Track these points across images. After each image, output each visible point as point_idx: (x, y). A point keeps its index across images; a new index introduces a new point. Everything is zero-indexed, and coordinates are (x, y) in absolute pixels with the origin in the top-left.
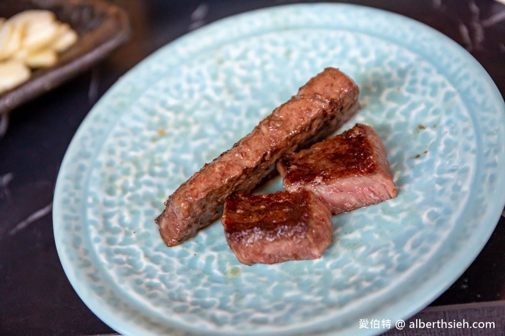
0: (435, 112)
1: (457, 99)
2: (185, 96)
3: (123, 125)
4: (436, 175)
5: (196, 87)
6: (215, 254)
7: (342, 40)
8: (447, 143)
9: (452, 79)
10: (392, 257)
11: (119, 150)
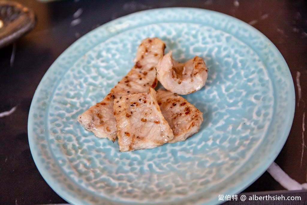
0: (225, 49)
1: (234, 39)
2: (78, 87)
3: (52, 115)
4: (245, 79)
5: (82, 80)
6: (151, 162)
7: (153, 29)
8: (241, 61)
9: (225, 30)
10: (250, 125)
11: (58, 129)
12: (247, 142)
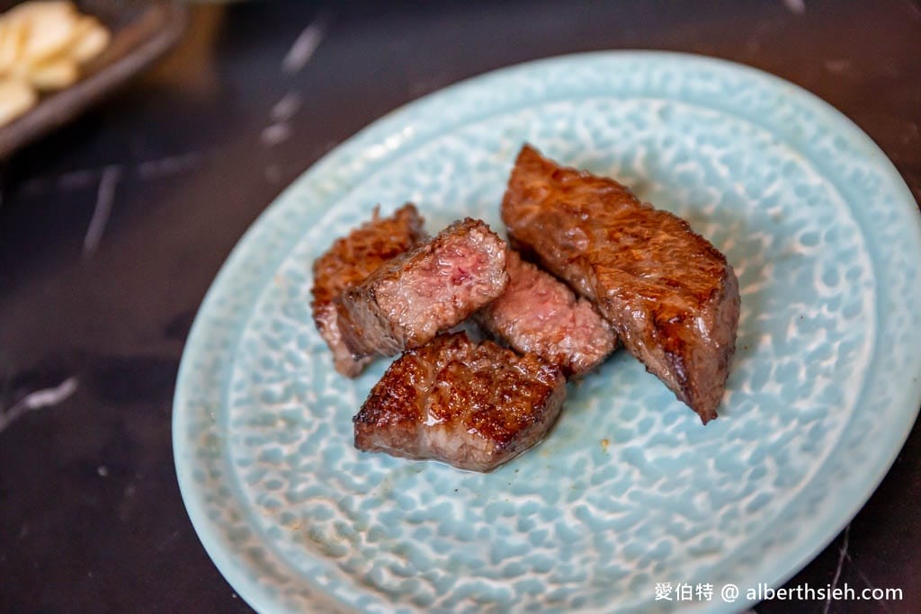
0: (668, 143)
2: (288, 367)
5: (292, 346)
8: (725, 161)
12: (830, 363)
